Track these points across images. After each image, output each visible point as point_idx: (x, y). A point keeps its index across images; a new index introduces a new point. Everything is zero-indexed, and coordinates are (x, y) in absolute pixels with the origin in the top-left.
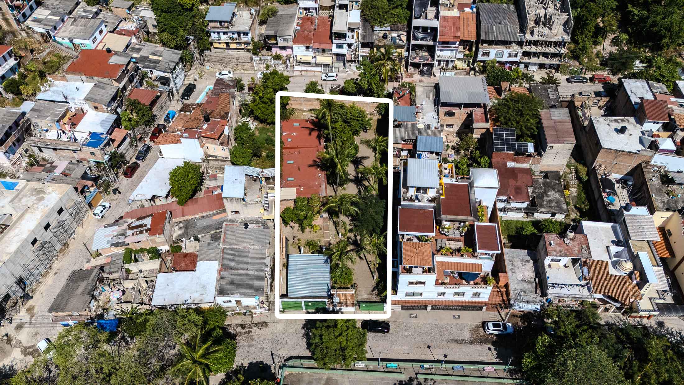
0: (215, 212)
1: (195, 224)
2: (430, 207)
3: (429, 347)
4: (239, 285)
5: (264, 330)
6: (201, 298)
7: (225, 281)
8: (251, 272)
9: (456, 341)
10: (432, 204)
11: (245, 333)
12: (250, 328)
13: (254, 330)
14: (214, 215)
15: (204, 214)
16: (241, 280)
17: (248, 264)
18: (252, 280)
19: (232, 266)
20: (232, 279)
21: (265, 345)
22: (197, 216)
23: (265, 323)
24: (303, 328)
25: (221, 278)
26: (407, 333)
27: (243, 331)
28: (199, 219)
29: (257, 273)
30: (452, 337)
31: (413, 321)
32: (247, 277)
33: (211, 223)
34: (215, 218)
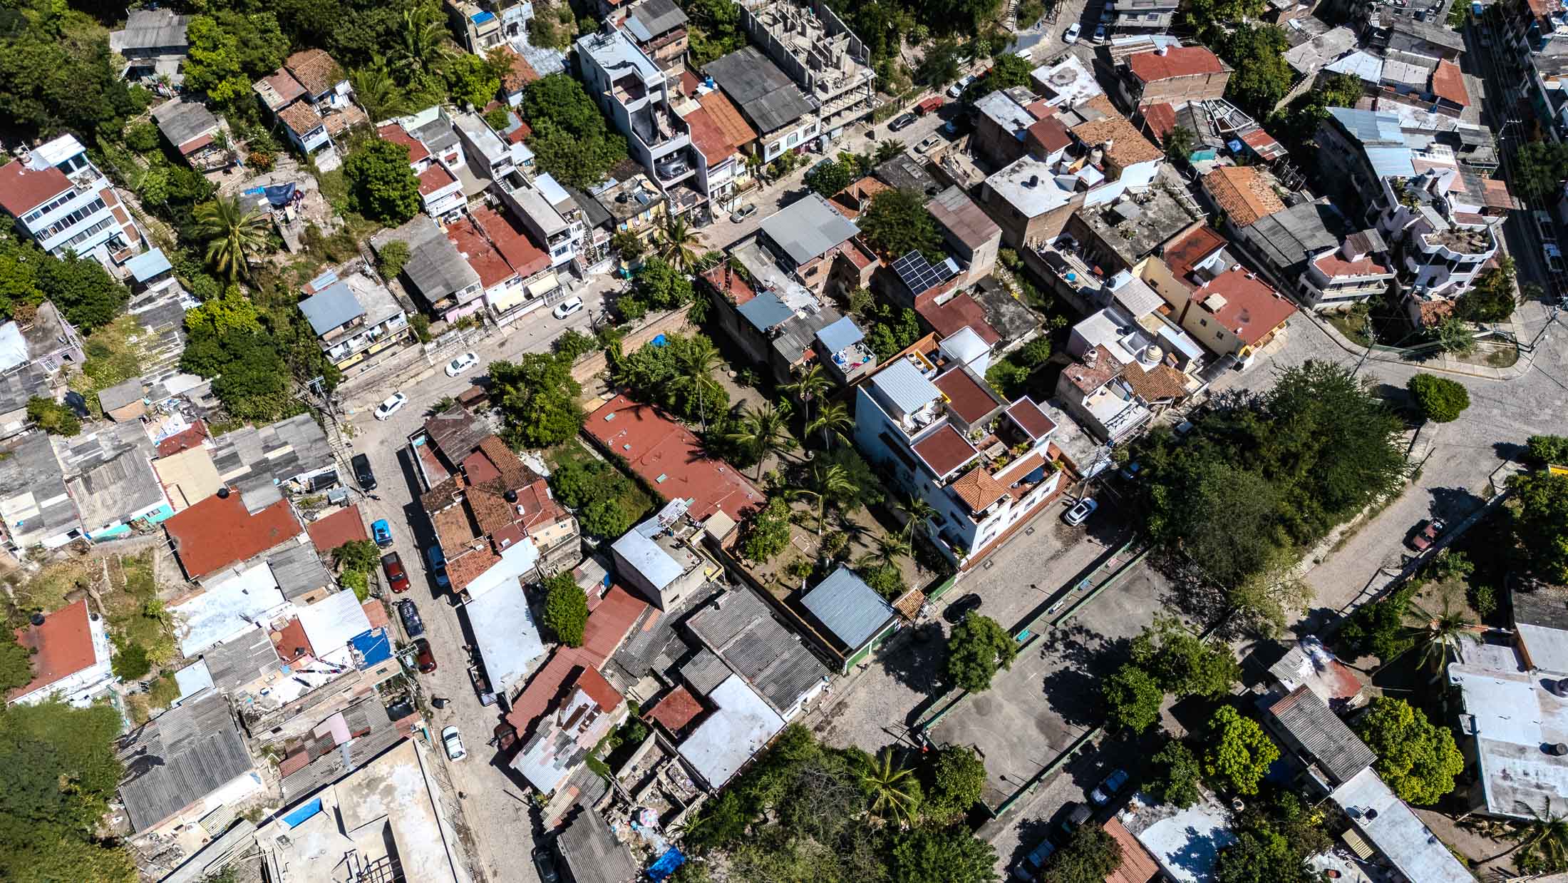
0: (639, 619)
1: (627, 655)
2: (943, 423)
3: (1033, 586)
4: (789, 681)
5: (847, 712)
7: (771, 689)
9: (1052, 558)
10: (944, 418)
11: (830, 733)
12: (829, 723)
13: (836, 721)
14: (640, 625)
15: (627, 634)
16: (785, 673)
17: (770, 649)
18: (796, 664)
19: (756, 666)
20: (775, 681)
21: (867, 727)
22: (620, 644)
23: (839, 704)
25: (762, 690)
26: (999, 590)
27: (825, 734)
28: (625, 646)
30: (1045, 557)
31: (993, 570)
32: (788, 665)
33: (649, 639)
34: (646, 627)
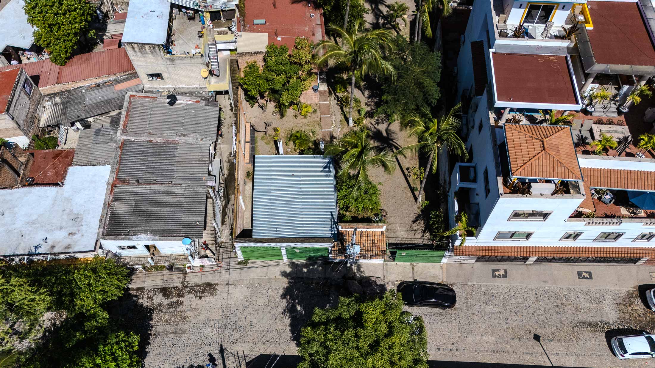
0: (120, 76)
3: (537, 338)
4: (151, 214)
5: (208, 299)
6: (68, 241)
7: (122, 207)
8: (178, 189)
9: (590, 325)
11: (170, 305)
12: (181, 295)
13: (189, 300)
14: (117, 82)
15: (100, 81)
16: (157, 204)
17: (172, 171)
18: (179, 204)
19: (139, 175)
20: (137, 203)
21: (208, 331)
22: (86, 84)
23: (209, 285)
24: (284, 296)
25: (115, 200)
27: (166, 302)
28: (90, 89)
29: (191, 190)
30: (582, 317)
31: (500, 283)
32: (170, 198)
33: (111, 96)
34: (119, 87)
